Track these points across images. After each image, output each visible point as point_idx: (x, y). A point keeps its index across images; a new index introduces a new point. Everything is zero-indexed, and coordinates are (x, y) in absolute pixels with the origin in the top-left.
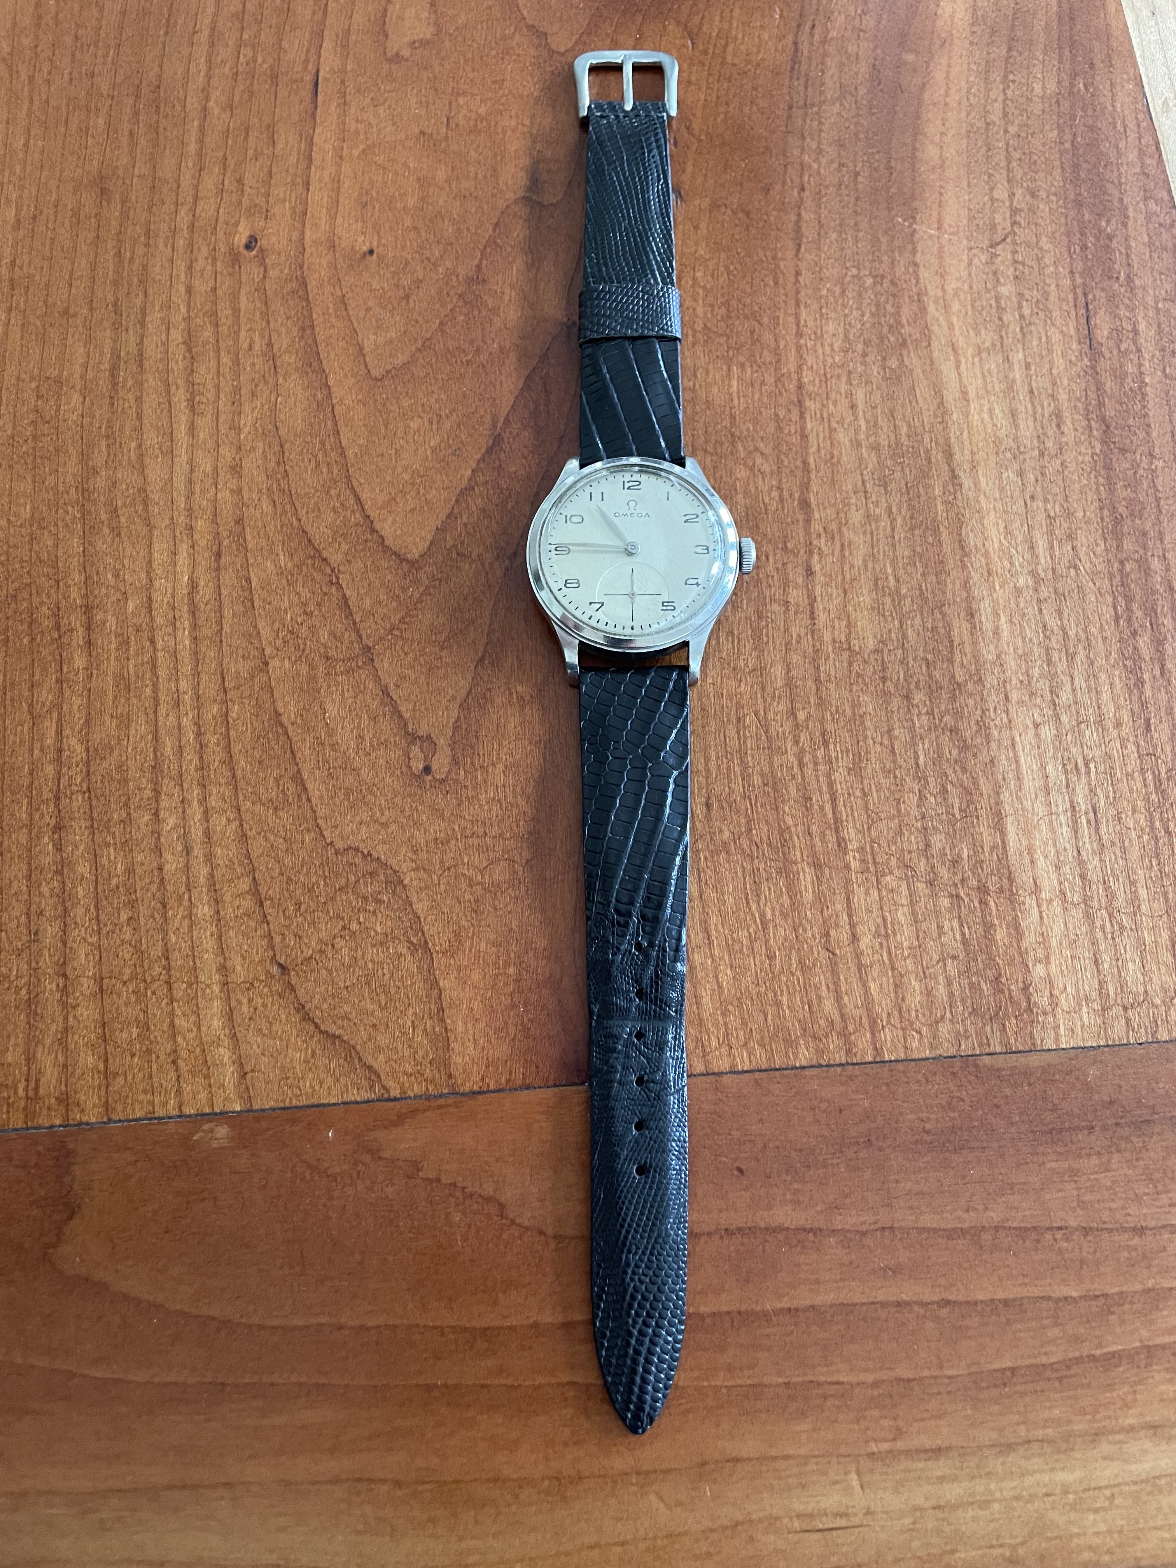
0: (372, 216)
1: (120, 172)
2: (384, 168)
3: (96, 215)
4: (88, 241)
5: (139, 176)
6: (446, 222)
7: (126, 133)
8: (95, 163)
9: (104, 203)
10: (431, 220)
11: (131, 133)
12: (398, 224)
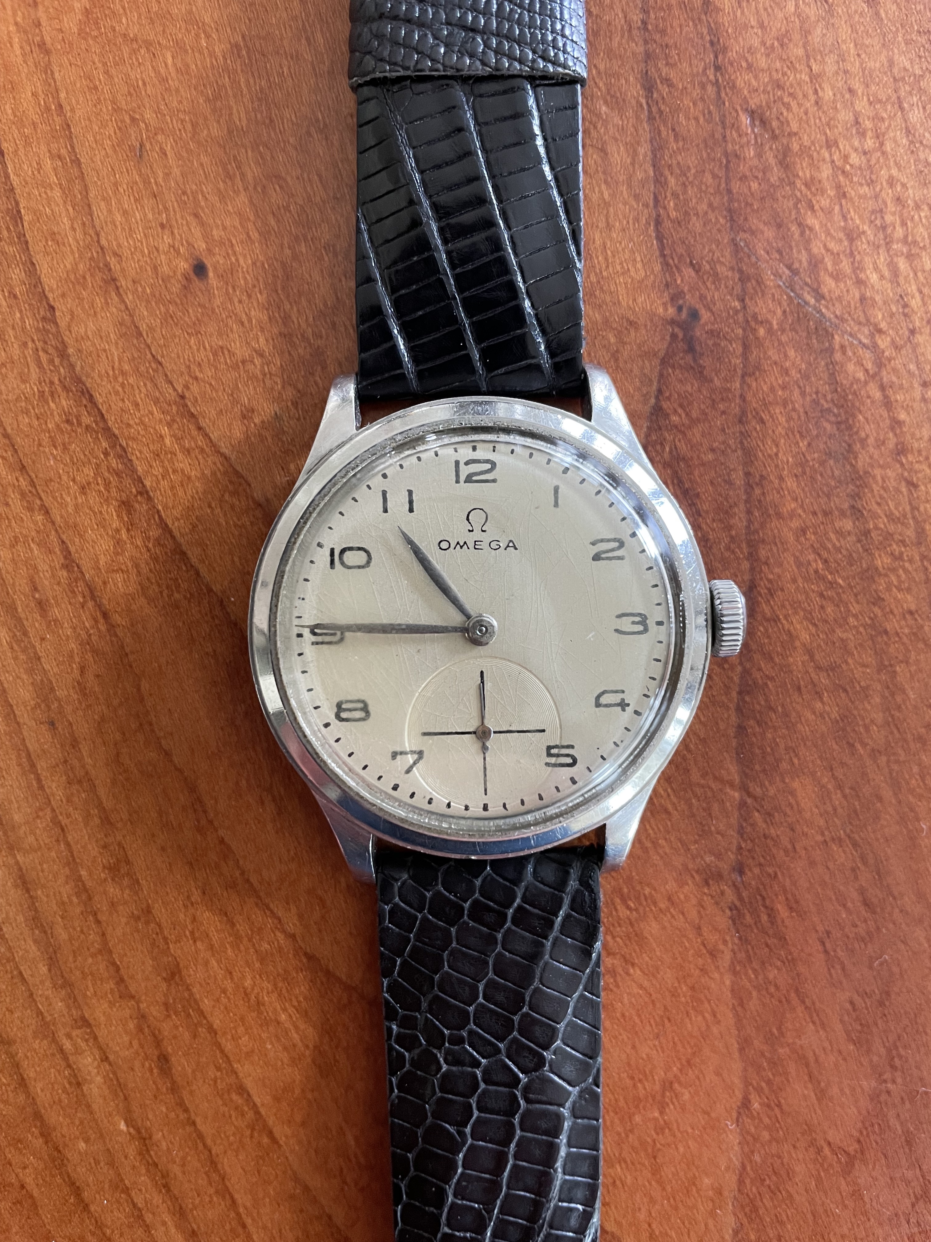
10: (301, 147)
12: (232, 177)
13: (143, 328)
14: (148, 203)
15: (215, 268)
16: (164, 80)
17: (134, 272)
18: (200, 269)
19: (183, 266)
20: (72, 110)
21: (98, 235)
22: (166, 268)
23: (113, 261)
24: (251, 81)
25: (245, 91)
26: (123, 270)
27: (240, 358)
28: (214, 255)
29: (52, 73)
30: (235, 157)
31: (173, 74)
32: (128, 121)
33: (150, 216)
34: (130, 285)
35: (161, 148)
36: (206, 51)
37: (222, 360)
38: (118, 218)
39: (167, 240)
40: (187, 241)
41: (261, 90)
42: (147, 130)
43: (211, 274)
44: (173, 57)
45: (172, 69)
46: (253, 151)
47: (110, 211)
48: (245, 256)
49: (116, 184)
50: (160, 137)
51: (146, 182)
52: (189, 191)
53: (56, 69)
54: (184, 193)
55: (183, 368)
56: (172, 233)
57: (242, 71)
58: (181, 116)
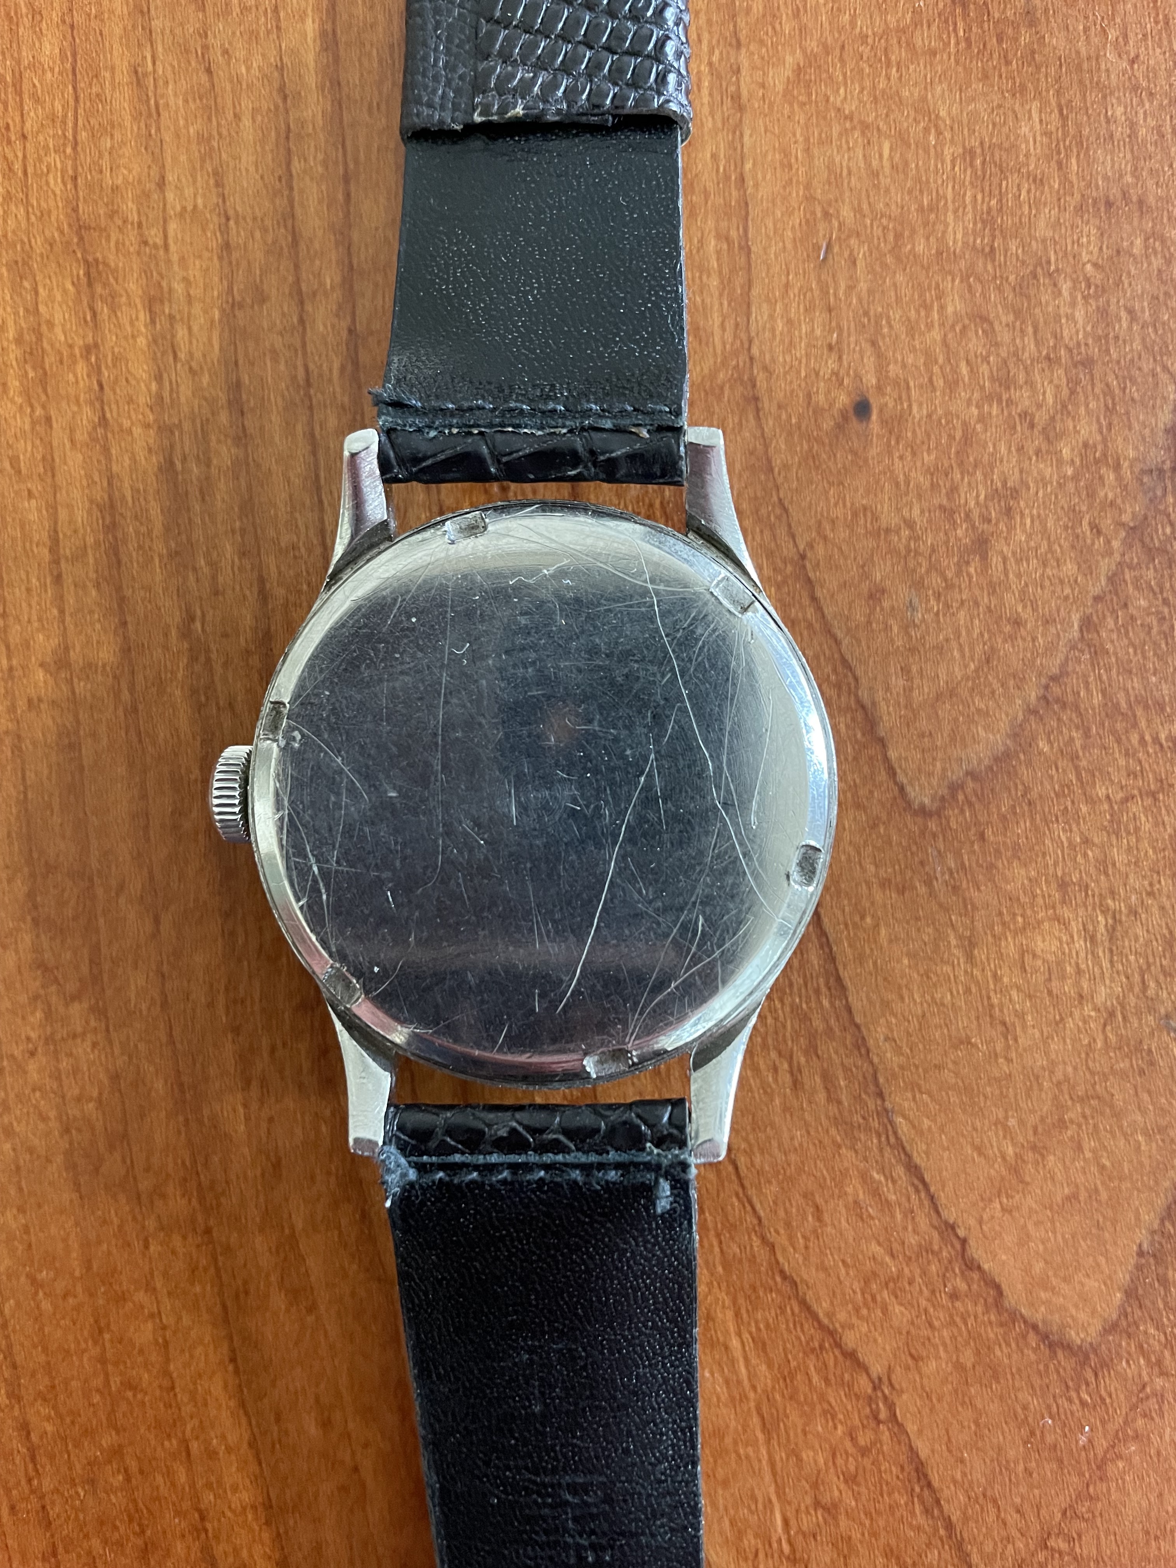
0: (850, 288)
1: (130, 208)
2: (865, 127)
3: (87, 350)
4: (81, 436)
5: (182, 215)
6: (1066, 287)
7: (123, 76)
8: (55, 183)
9: (104, 311)
10: (1020, 289)
11: (137, 76)
12: (928, 308)
13: (777, 463)
14: (820, 317)
15: (881, 411)
16: (875, 174)
17: (782, 394)
18: (862, 409)
19: (843, 400)
20: (756, 186)
21: (750, 342)
22: (821, 397)
23: (761, 377)
24: (979, 197)
25: (969, 208)
26: (770, 390)
27: (884, 526)
28: (884, 394)
29: (742, 135)
30: (938, 285)
31: (887, 170)
32: (819, 215)
33: (818, 332)
34: (774, 409)
35: (851, 254)
36: (932, 151)
37: (862, 522)
38: (780, 325)
39: (832, 364)
40: (855, 371)
41: (989, 212)
42: (840, 229)
43: (874, 417)
44: (891, 149)
45: (886, 163)
46: (962, 281)
47: (771, 317)
48: (920, 405)
49: (787, 285)
50: (853, 241)
51: (825, 292)
52: (872, 313)
53: (747, 132)
54: (866, 314)
55: (813, 522)
56: (840, 358)
57: (971, 183)
58: (884, 221)
